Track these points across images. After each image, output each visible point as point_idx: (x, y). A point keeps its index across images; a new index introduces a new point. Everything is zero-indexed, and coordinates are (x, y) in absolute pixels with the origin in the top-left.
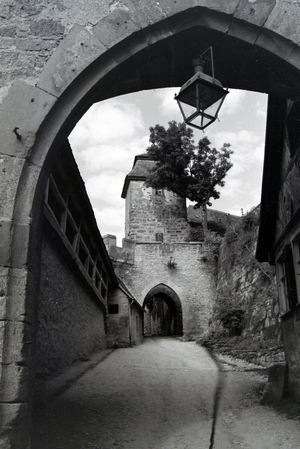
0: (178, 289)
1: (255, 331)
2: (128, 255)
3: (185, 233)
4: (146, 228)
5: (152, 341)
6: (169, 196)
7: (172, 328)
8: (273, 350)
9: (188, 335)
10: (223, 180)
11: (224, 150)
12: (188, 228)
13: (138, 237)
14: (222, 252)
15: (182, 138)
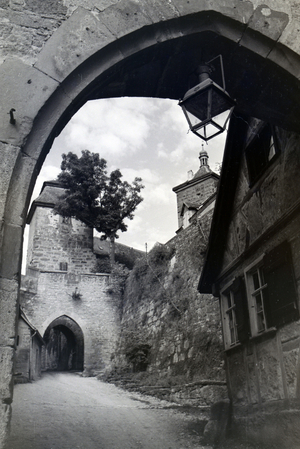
0: (82, 322)
1: (162, 367)
2: (32, 283)
3: (91, 264)
4: (50, 257)
5: (50, 377)
6: (76, 225)
7: (70, 363)
8: (190, 386)
9: (89, 370)
10: (133, 213)
11: (135, 184)
12: (94, 259)
13: (41, 265)
14: (129, 285)
15: (95, 168)
